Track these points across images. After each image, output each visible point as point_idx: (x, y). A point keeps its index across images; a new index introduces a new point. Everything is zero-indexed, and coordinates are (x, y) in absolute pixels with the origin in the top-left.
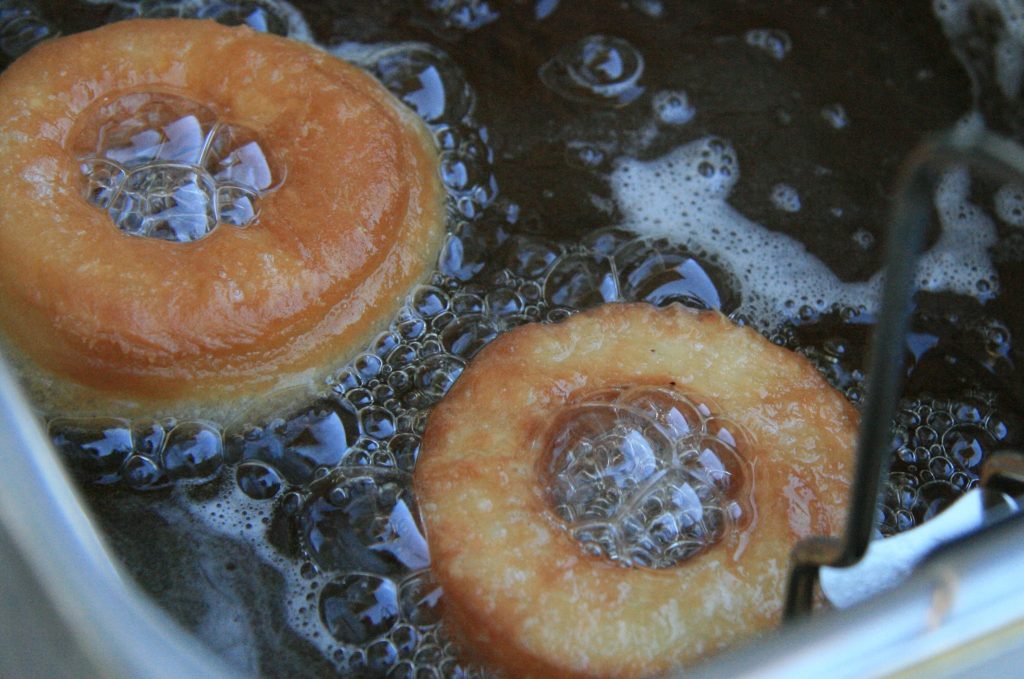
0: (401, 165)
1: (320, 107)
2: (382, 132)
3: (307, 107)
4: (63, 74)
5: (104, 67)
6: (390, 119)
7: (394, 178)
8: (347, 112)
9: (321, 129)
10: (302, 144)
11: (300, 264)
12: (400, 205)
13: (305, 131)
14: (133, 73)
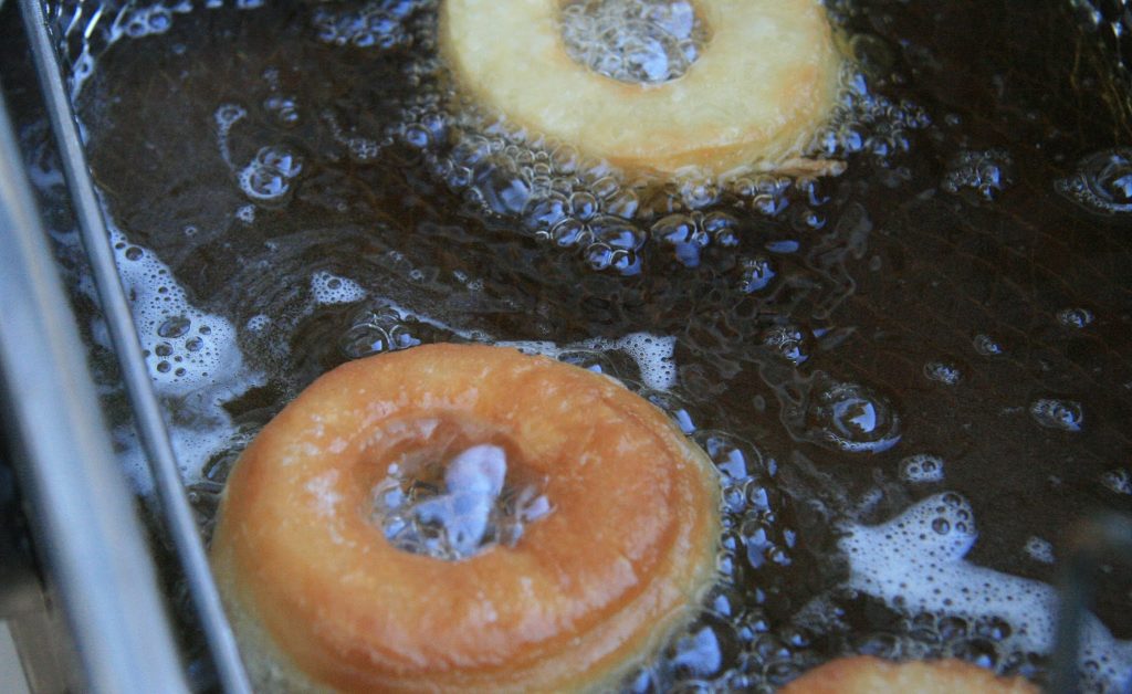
0: (673, 500)
1: (602, 438)
2: (659, 466)
3: (588, 438)
4: (362, 391)
5: (402, 387)
6: (670, 454)
7: (663, 511)
8: (626, 445)
9: (599, 460)
10: (579, 473)
11: (556, 589)
12: (667, 540)
13: (583, 460)
14: (428, 396)
